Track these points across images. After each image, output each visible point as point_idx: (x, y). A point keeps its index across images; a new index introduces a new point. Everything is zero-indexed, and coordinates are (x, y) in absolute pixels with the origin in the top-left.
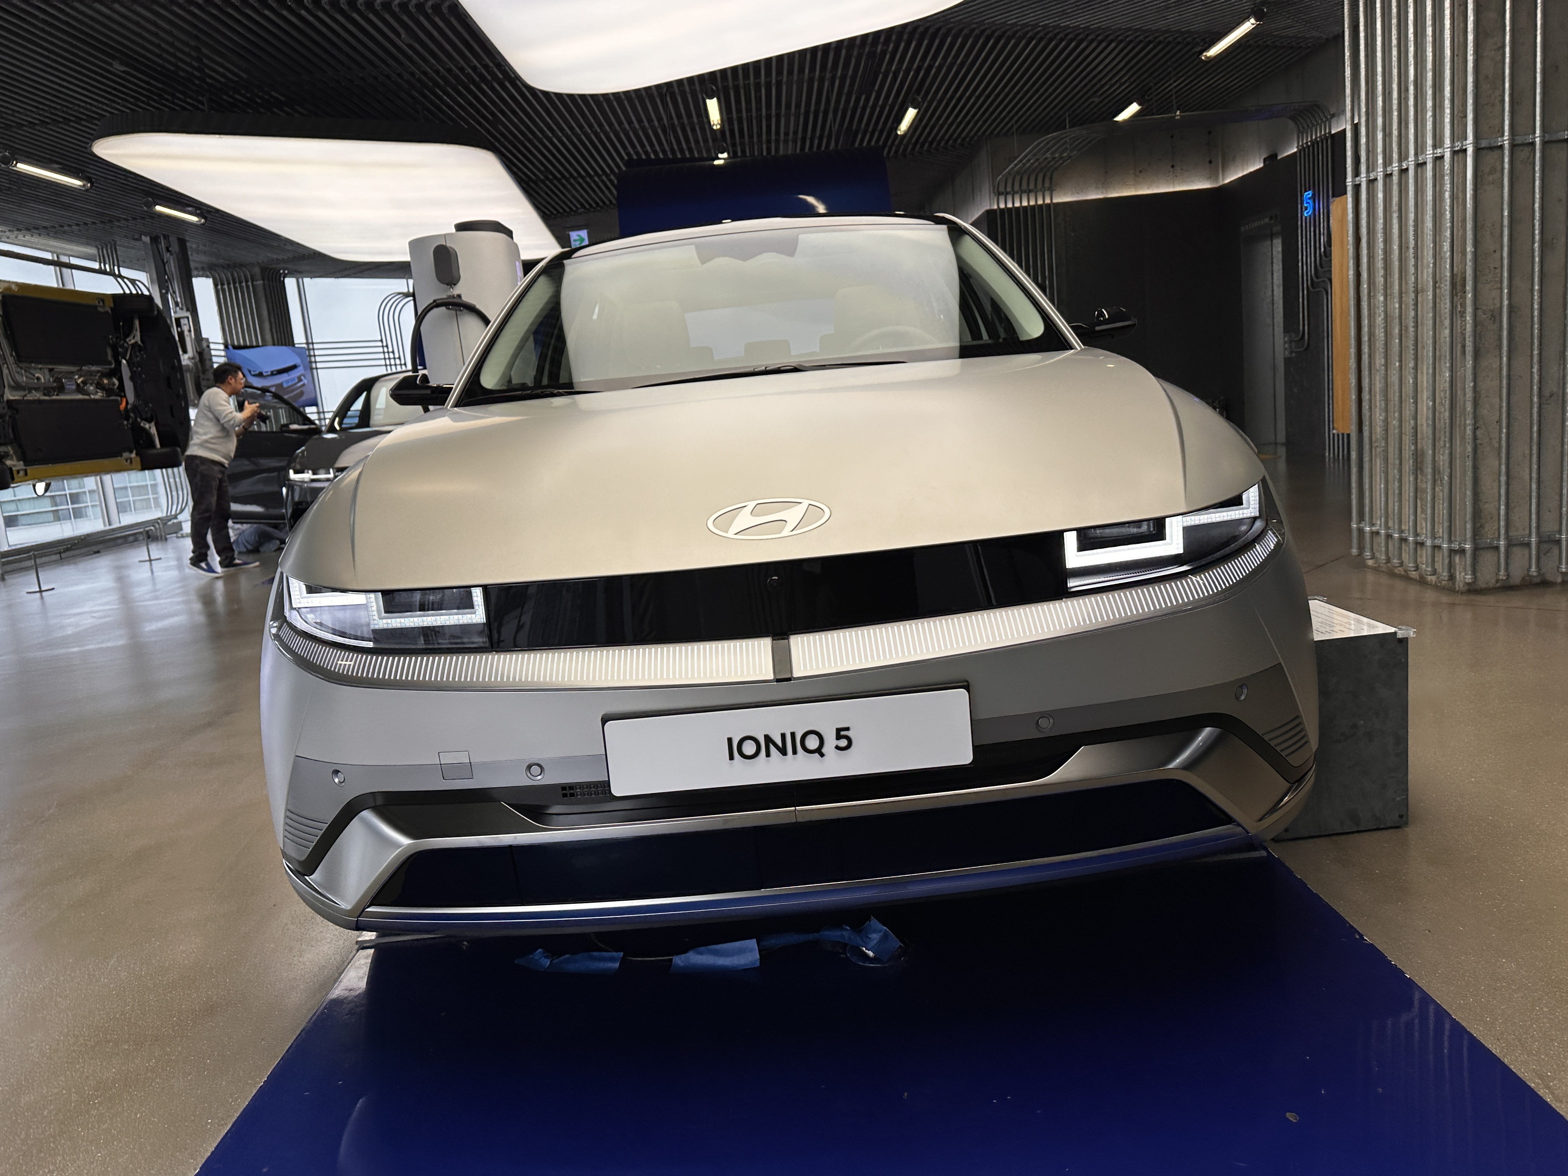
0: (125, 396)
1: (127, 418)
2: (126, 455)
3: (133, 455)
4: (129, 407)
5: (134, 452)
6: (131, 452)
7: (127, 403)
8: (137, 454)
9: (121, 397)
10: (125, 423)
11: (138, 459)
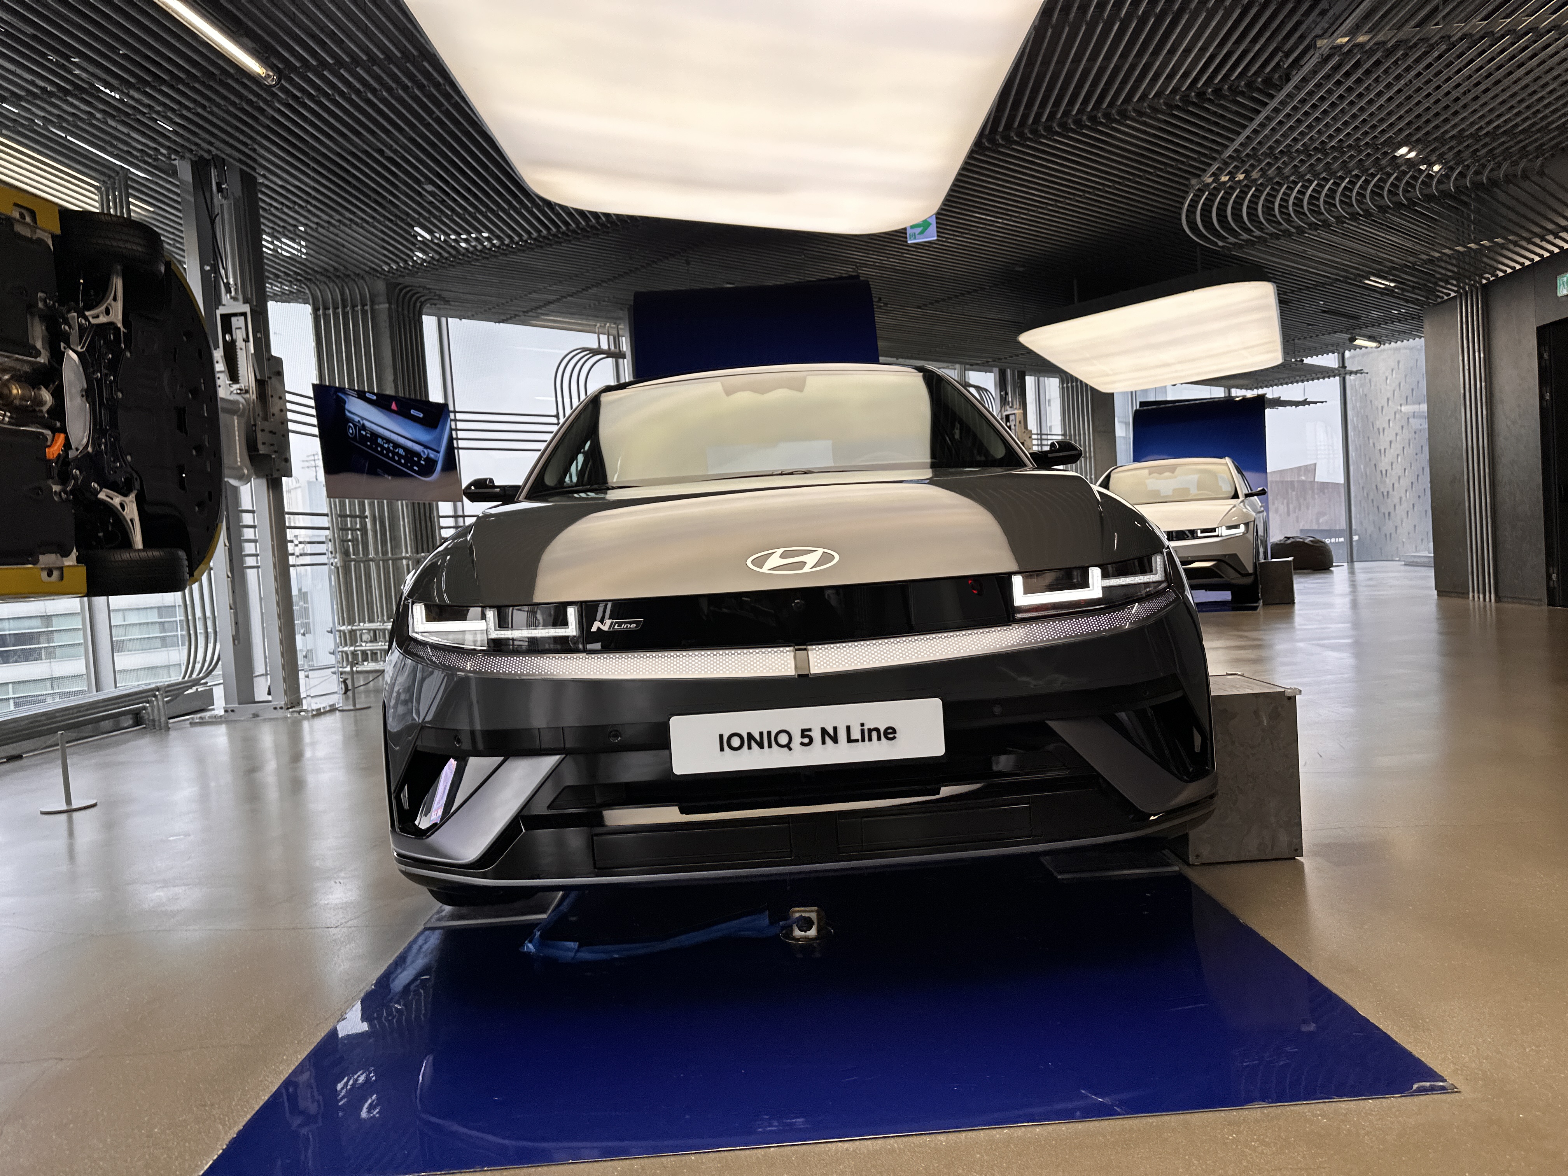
0: (63, 430)
1: (63, 479)
2: (48, 559)
3: (71, 561)
4: (72, 454)
5: (74, 554)
6: (66, 554)
7: (67, 445)
8: (79, 560)
9: (54, 431)
10: (56, 488)
11: (83, 570)
